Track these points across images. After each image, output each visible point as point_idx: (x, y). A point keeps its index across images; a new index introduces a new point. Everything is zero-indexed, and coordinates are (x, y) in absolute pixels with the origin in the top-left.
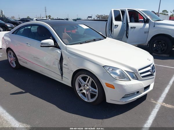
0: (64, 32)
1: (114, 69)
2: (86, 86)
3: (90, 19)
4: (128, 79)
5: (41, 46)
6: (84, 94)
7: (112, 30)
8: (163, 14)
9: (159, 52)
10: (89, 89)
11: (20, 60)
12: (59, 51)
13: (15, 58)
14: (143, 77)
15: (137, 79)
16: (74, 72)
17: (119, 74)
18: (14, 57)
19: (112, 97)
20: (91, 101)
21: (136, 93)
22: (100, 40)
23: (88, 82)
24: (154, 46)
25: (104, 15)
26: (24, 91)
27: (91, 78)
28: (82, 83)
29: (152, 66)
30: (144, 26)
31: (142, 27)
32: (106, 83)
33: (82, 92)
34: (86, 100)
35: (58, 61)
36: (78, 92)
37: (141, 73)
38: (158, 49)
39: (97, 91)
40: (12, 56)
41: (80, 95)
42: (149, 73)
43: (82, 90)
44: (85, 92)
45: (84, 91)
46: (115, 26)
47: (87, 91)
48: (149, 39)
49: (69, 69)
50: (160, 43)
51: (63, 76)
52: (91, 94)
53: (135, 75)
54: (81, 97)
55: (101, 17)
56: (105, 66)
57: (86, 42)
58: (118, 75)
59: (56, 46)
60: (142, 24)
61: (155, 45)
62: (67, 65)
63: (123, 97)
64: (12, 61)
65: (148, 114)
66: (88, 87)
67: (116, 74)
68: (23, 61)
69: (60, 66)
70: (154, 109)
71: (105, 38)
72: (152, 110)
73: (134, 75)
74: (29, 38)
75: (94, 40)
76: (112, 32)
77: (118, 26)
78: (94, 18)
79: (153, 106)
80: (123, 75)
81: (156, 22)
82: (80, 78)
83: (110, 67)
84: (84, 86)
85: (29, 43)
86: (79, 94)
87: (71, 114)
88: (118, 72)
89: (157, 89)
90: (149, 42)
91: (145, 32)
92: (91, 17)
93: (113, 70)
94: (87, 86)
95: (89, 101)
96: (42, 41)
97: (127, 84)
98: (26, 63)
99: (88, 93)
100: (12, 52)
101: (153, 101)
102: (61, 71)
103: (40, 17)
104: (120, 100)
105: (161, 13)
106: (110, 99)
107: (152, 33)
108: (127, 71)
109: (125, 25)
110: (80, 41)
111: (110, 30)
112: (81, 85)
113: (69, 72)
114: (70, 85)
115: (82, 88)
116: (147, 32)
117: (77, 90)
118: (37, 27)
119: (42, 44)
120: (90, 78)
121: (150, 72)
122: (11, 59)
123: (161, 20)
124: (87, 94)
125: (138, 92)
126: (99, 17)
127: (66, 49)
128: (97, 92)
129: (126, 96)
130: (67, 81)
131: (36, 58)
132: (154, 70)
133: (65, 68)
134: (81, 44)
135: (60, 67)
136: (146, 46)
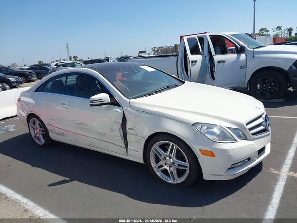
0: (116, 81)
1: (210, 126)
2: (168, 158)
3: (143, 55)
4: (233, 140)
5: (91, 105)
6: (165, 172)
7: (188, 69)
8: (260, 35)
9: (268, 96)
10: (173, 163)
11: (52, 131)
12: (119, 110)
13: (43, 129)
14: (254, 134)
15: (246, 139)
16: (146, 139)
17: (218, 133)
18: (41, 127)
19: (211, 171)
20: (179, 181)
21: (247, 160)
22: (177, 86)
23: (171, 152)
24: (259, 88)
25: (165, 46)
26: (68, 179)
27: (175, 145)
28: (161, 155)
29: (264, 116)
30: (238, 57)
31: (235, 60)
32: (200, 150)
33: (162, 169)
34: (170, 181)
35: (120, 126)
36: (155, 170)
37: (251, 129)
38: (265, 92)
39: (187, 163)
40: (38, 127)
41: (159, 174)
42: (262, 128)
43: (161, 166)
44: (168, 169)
45: (166, 167)
46: (192, 62)
47: (171, 167)
48: (248, 78)
49: (137, 136)
50: (267, 81)
51: (129, 147)
52: (178, 170)
53: (243, 133)
54: (161, 178)
55: (161, 50)
56: (196, 123)
57: (157, 92)
58: (218, 136)
59: (114, 102)
60: (235, 56)
61: (259, 85)
62: (134, 130)
63: (229, 169)
64: (38, 135)
65: (271, 191)
66: (171, 160)
67: (213, 134)
68: (57, 132)
69: (122, 132)
70: (278, 183)
71: (184, 83)
72: (275, 185)
73: (241, 133)
74: (65, 94)
75: (168, 88)
76: (189, 72)
77: (196, 62)
78: (150, 54)
79: (276, 179)
80: (224, 134)
81: (255, 50)
82: (156, 146)
83: (203, 124)
84: (165, 158)
85: (66, 103)
86: (157, 173)
87: (152, 204)
88: (216, 130)
89: (276, 152)
90: (250, 82)
91: (241, 68)
92: (144, 52)
93: (208, 128)
94: (170, 158)
95: (175, 183)
96: (91, 97)
97: (233, 147)
98: (63, 135)
99: (172, 169)
100: (37, 121)
101: (275, 172)
102: (125, 139)
103: (59, 61)
104: (225, 173)
105: (258, 34)
106: (209, 174)
107: (252, 68)
108: (229, 128)
109: (208, 59)
110: (146, 91)
111: (184, 70)
112: (161, 158)
113: (137, 140)
114: (141, 161)
115: (162, 163)
116: (244, 67)
117: (153, 167)
118: (75, 77)
119: (91, 101)
120: (173, 145)
121: (263, 126)
122: (36, 132)
123: (262, 46)
124: (171, 172)
125: (249, 159)
126: (157, 51)
127: (130, 105)
128: (188, 165)
129: (233, 166)
130: (135, 154)
131: (82, 125)
132: (268, 122)
133: (131, 134)
134: (150, 95)
135: (122, 134)
136: (245, 88)
